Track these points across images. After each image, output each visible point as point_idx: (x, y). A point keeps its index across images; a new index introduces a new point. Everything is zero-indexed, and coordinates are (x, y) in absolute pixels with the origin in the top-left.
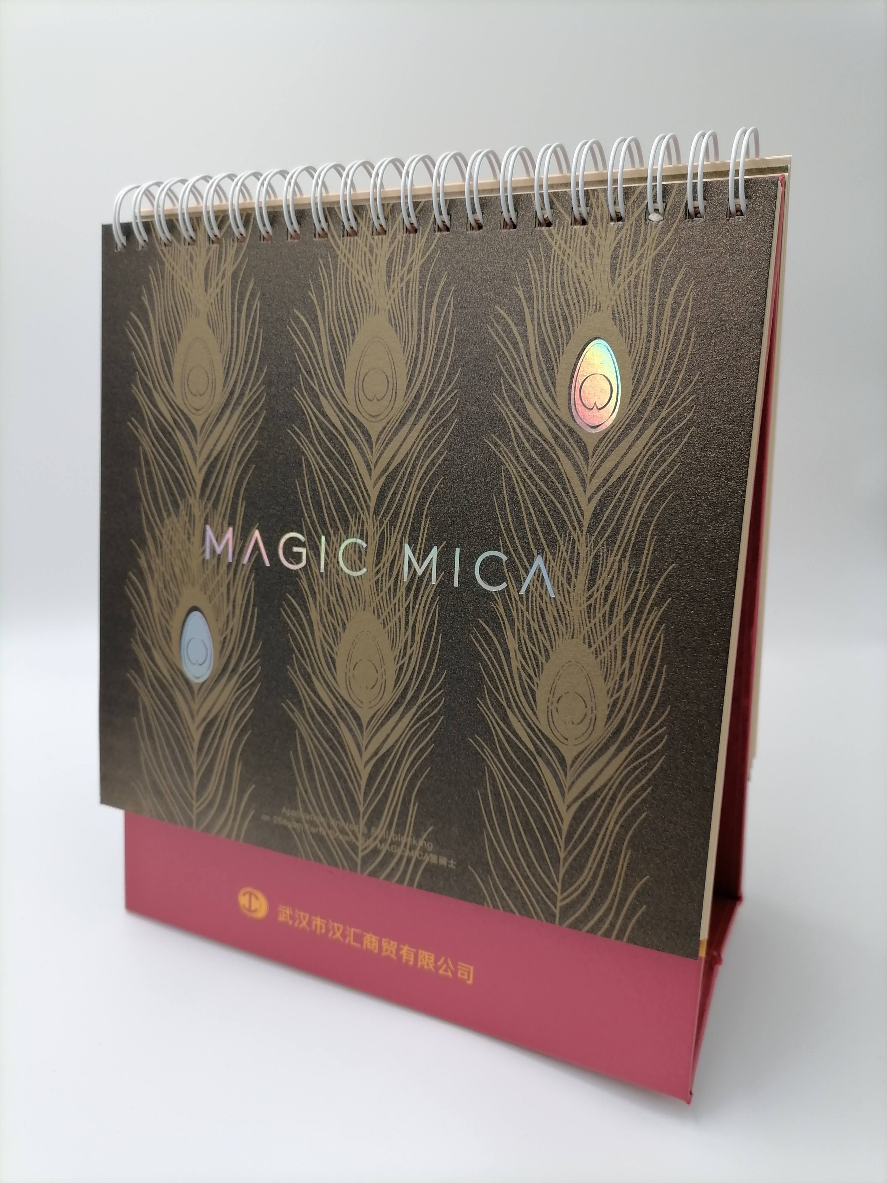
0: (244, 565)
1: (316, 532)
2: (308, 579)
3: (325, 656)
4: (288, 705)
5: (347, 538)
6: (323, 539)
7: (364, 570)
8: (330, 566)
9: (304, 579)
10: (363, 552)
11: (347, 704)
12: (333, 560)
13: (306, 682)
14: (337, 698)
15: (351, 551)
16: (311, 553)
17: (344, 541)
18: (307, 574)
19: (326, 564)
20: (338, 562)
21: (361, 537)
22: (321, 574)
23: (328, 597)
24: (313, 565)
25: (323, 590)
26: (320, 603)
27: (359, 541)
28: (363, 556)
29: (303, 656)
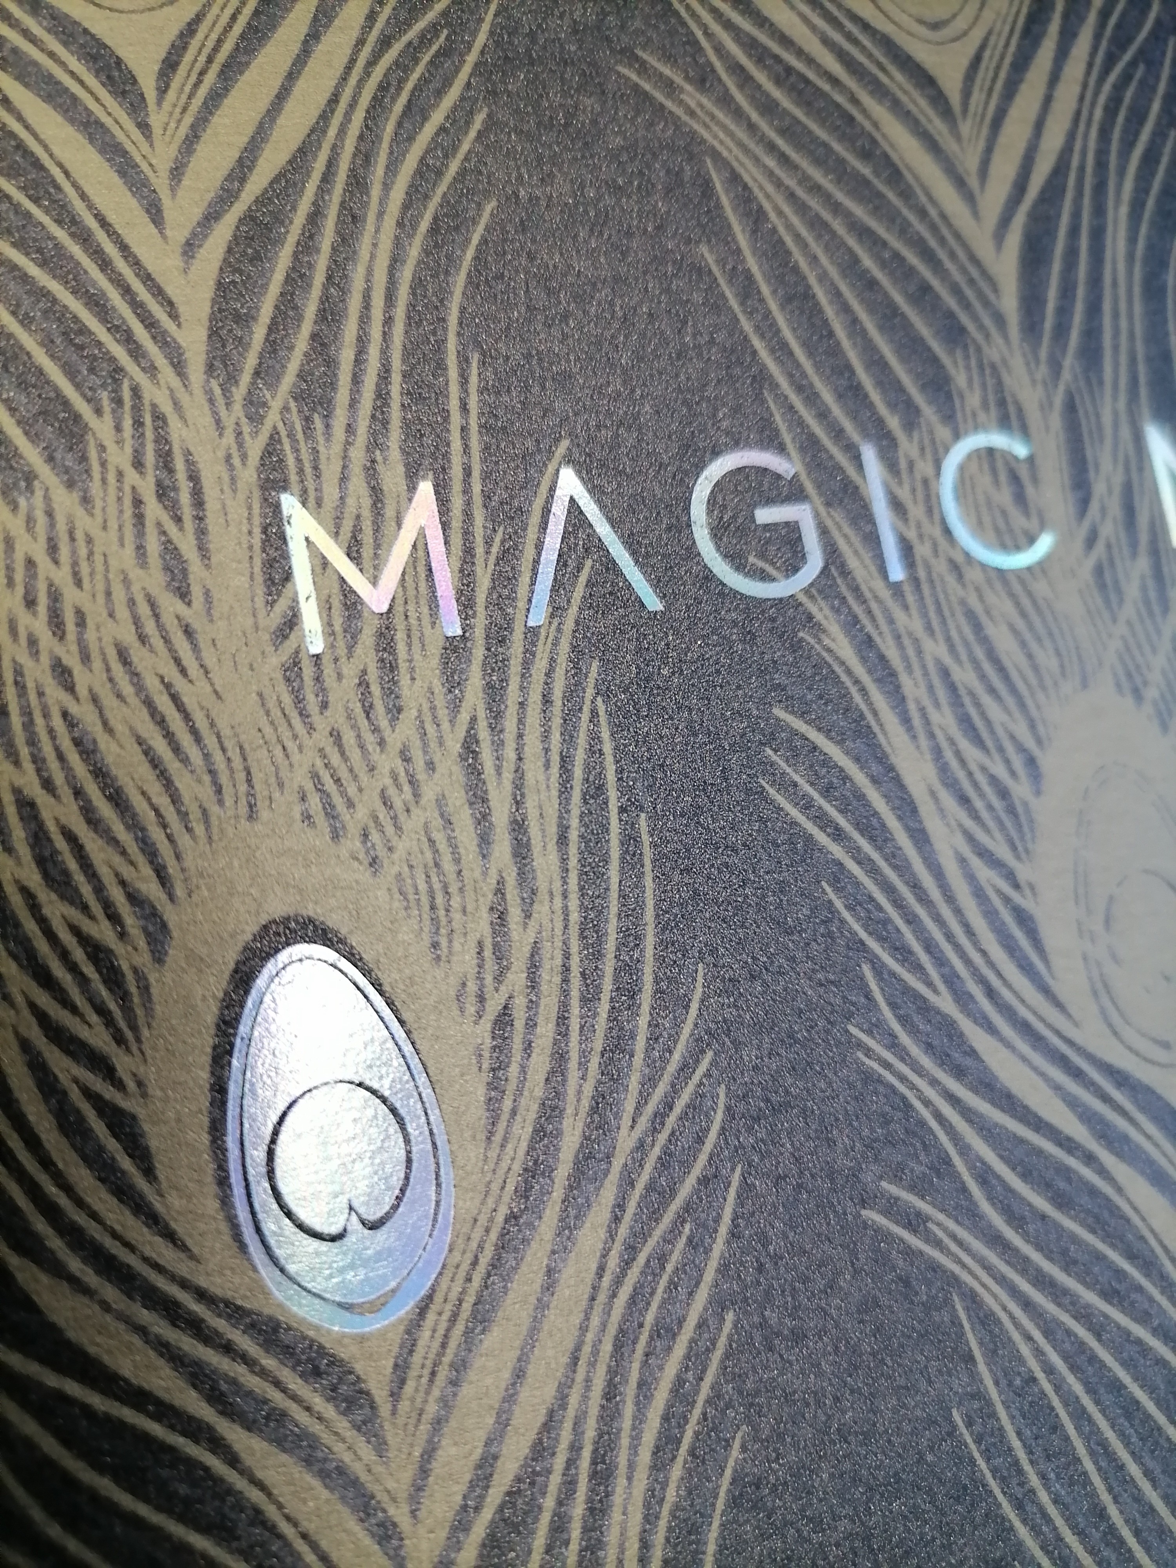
0: (532, 633)
1: (838, 434)
2: (852, 624)
3: (990, 914)
4: (892, 1209)
5: (957, 436)
6: (869, 454)
7: (1045, 544)
8: (922, 550)
9: (834, 628)
10: (1024, 473)
11: (1121, 1079)
12: (927, 528)
13: (943, 1059)
14: (1077, 1074)
15: (985, 480)
16: (837, 519)
17: (947, 450)
18: (839, 605)
19: (907, 550)
20: (947, 532)
21: (1004, 423)
22: (896, 589)
23: (945, 673)
24: (853, 563)
25: (919, 652)
26: (922, 710)
27: (998, 440)
28: (1030, 490)
29: (903, 953)
